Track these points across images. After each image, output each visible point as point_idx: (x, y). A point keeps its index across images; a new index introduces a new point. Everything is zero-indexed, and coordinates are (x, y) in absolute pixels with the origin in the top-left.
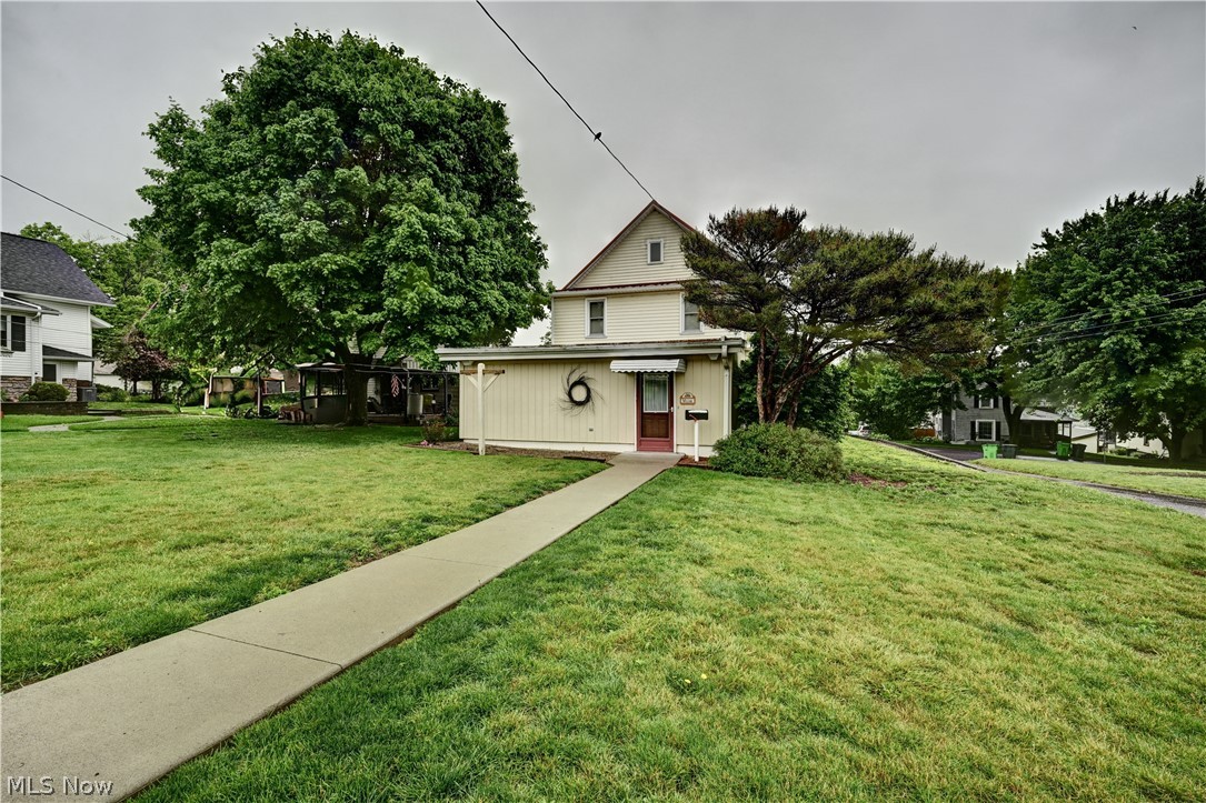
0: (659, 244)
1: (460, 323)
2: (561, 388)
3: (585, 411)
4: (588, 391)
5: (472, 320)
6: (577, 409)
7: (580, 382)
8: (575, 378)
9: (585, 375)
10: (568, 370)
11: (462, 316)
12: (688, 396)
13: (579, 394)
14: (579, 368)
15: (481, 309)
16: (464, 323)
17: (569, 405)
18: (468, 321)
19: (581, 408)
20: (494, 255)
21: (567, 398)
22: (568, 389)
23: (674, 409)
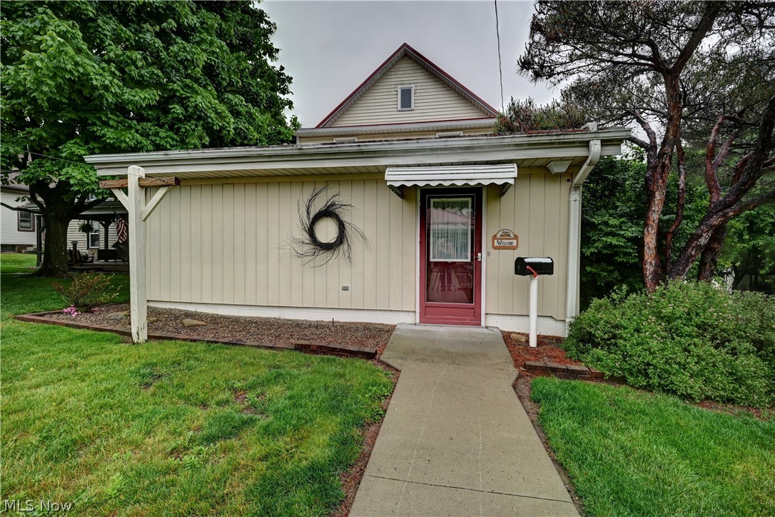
0: (409, 91)
1: (157, 134)
2: (296, 221)
3: (335, 260)
4: (341, 226)
5: (177, 131)
6: (323, 256)
7: (328, 213)
8: (318, 206)
9: (337, 200)
10: (307, 193)
11: (161, 126)
12: (506, 235)
13: (327, 231)
14: (326, 187)
15: (188, 118)
16: (163, 134)
17: (309, 248)
18: (171, 134)
19: (329, 254)
20: (214, 53)
21: (306, 237)
22: (307, 222)
23: (483, 256)
